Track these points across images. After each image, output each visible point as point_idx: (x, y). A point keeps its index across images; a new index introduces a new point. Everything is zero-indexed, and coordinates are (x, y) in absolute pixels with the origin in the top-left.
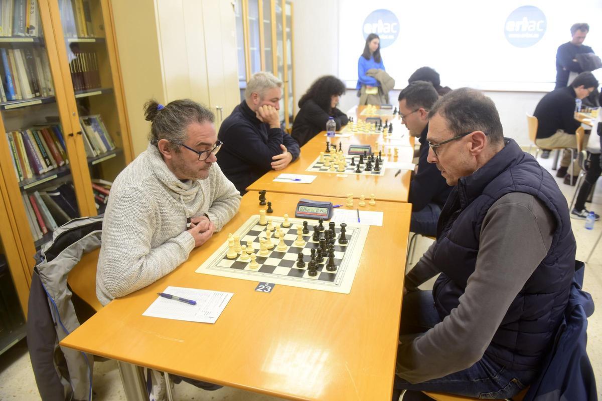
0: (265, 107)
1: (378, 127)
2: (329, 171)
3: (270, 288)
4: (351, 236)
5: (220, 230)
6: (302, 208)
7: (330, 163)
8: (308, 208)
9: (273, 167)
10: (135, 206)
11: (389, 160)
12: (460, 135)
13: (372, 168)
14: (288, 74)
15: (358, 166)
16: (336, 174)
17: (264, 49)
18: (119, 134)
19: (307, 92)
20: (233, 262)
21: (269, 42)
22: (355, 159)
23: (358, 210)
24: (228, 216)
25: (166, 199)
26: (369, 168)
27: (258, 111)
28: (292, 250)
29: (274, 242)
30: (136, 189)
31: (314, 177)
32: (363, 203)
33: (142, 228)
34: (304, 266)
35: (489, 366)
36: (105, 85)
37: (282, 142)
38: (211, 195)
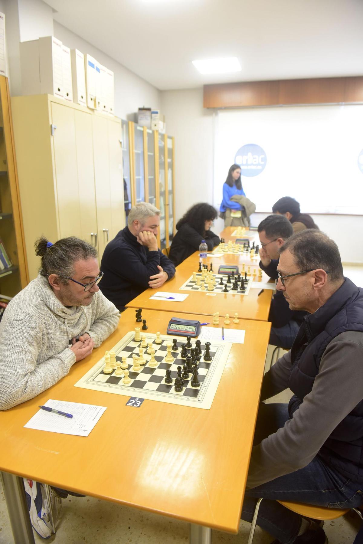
0: (145, 232)
1: (246, 248)
2: (200, 290)
3: (140, 402)
4: (215, 353)
5: (100, 345)
6: (173, 326)
7: (201, 282)
8: (178, 326)
9: (150, 285)
10: (24, 328)
11: (254, 280)
12: (305, 271)
13: (239, 287)
14: (169, 198)
15: (226, 286)
16: (207, 293)
17: (147, 177)
18: (16, 253)
19: (184, 217)
20: (109, 376)
21: (153, 171)
22: (224, 278)
23: (223, 328)
24: (107, 332)
25: (53, 322)
26: (235, 288)
27: (138, 236)
28: (162, 366)
29: (146, 357)
30: (27, 314)
31: (186, 296)
32: (228, 322)
33: (30, 348)
34: (171, 382)
35: (336, 478)
36: (5, 211)
37: (159, 264)
38: (92, 316)
